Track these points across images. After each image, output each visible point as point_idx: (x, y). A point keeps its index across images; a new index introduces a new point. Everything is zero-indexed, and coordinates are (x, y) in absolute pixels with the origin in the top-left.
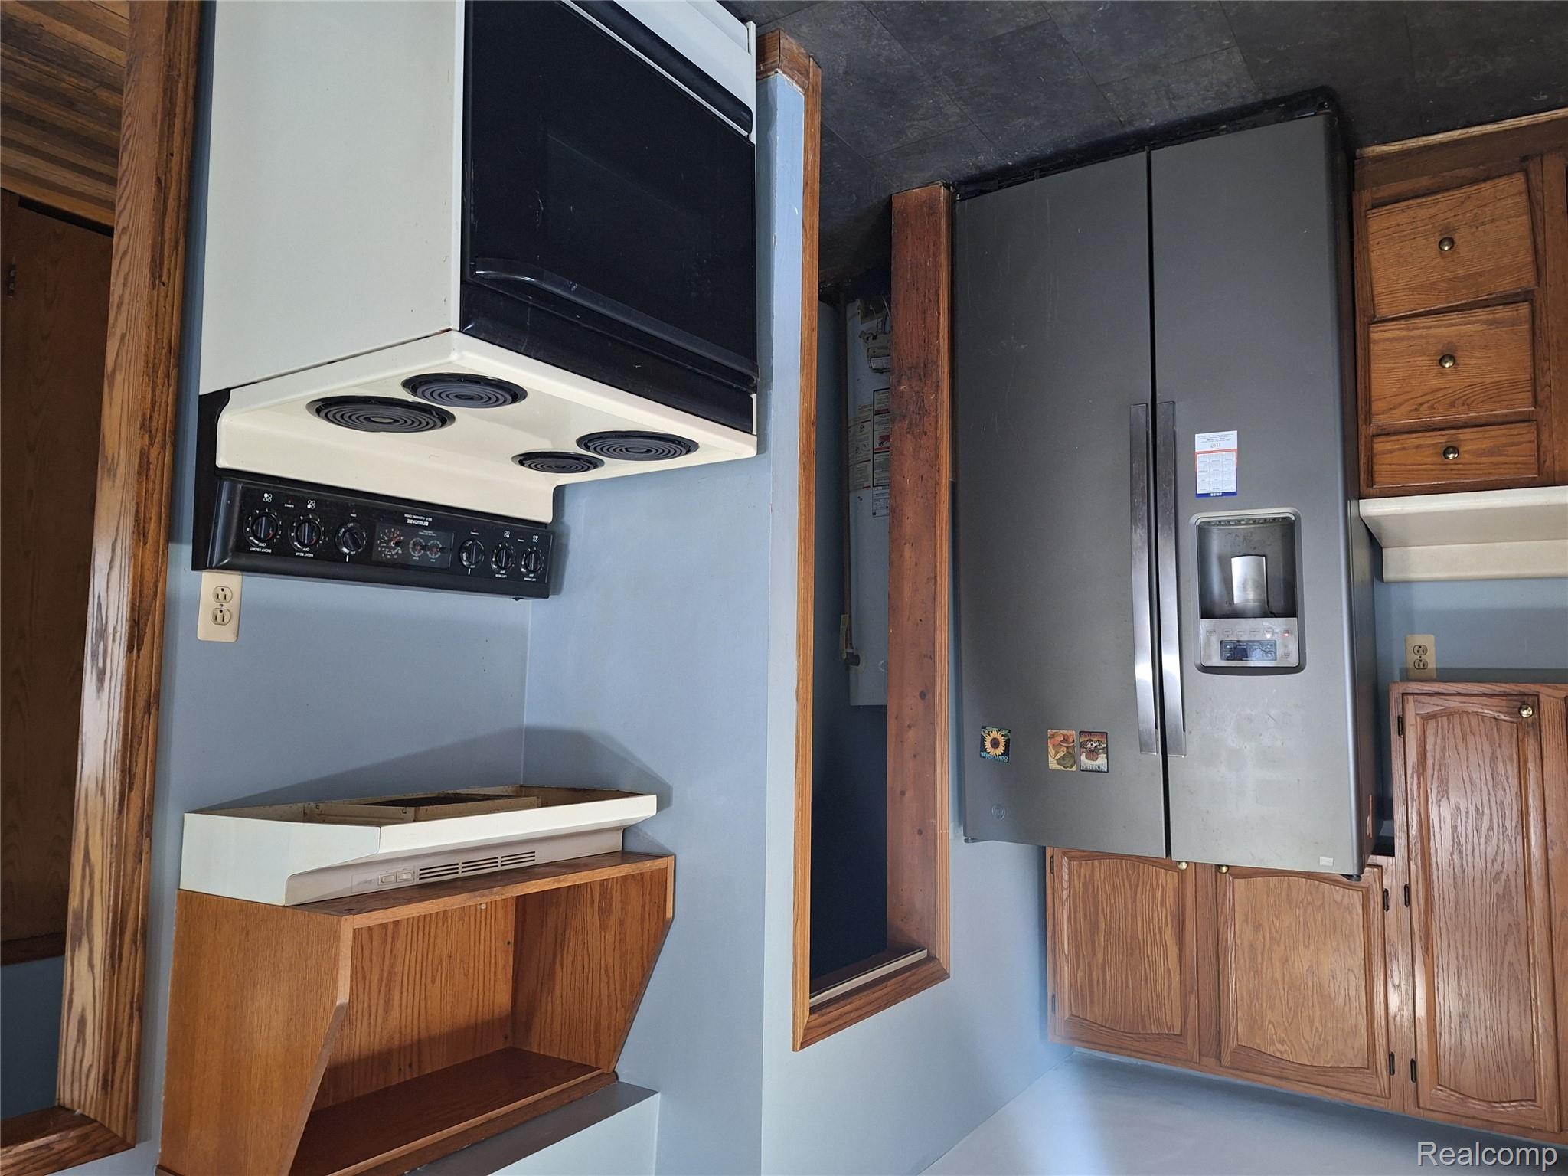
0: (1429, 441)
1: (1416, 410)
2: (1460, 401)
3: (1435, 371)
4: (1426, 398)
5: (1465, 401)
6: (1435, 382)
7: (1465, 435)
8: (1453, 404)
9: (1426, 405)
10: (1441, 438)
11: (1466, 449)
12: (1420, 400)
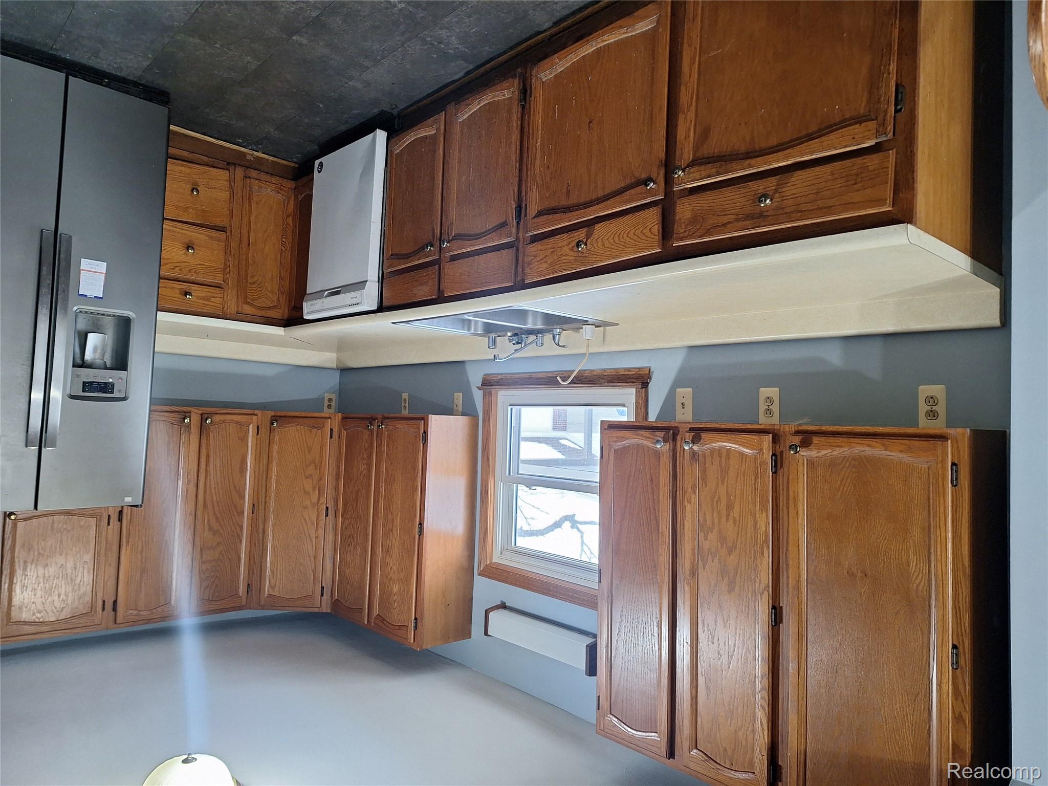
0: (178, 287)
1: (173, 269)
2: (194, 270)
3: (183, 252)
4: (179, 264)
5: (196, 271)
6: (183, 258)
7: (194, 287)
8: (190, 271)
9: (179, 268)
10: (185, 286)
11: (195, 294)
12: (176, 265)
